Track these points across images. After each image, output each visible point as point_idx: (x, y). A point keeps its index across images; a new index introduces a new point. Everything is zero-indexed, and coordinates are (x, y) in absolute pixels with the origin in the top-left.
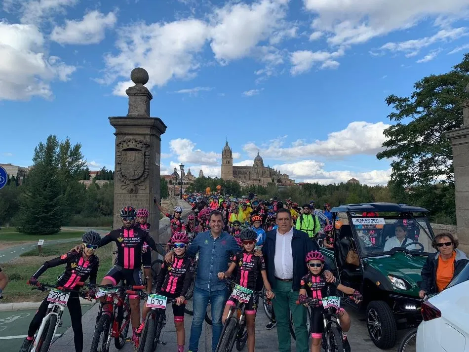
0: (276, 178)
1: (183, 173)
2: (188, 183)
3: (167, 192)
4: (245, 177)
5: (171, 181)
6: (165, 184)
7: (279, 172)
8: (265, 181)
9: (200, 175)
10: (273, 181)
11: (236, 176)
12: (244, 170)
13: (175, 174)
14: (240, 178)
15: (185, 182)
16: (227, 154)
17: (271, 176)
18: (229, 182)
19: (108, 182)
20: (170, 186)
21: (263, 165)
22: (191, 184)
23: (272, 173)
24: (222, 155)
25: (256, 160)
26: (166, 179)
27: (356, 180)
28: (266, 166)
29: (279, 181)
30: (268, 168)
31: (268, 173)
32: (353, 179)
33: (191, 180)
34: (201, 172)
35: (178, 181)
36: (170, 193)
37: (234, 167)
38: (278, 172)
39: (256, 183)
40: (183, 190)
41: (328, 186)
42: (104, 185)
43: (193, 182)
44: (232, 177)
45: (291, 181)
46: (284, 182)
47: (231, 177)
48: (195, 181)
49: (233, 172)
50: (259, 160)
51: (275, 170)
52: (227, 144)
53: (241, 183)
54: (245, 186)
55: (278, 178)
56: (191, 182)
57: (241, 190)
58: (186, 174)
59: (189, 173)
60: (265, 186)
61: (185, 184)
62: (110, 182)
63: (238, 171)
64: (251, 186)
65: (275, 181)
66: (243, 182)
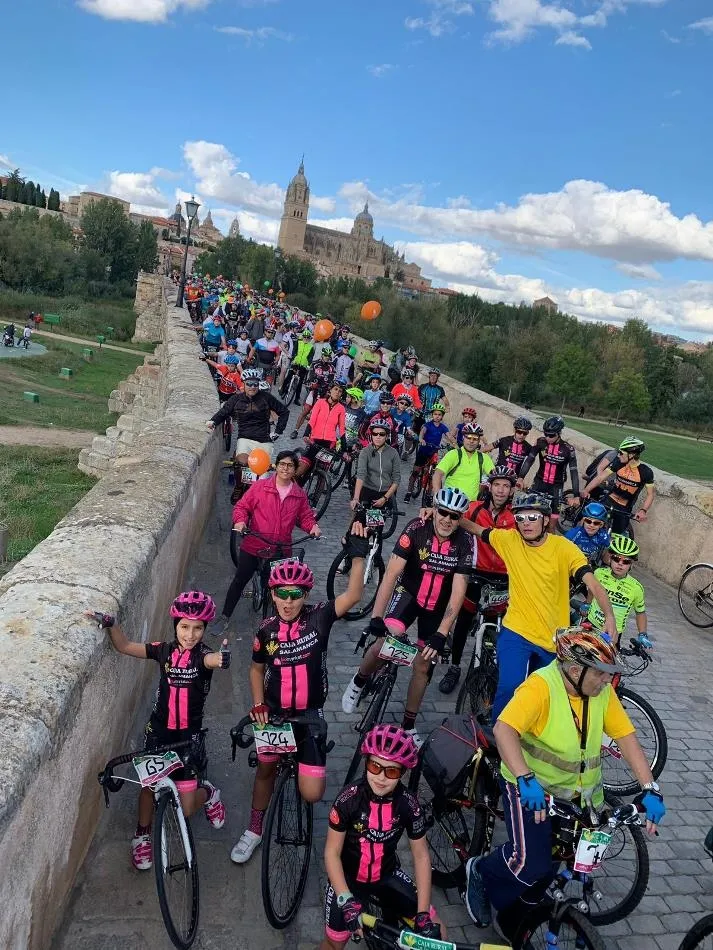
0: (394, 268)
1: (194, 220)
2: (202, 245)
3: (154, 255)
4: (329, 255)
5: (165, 233)
6: (152, 236)
7: (403, 257)
8: (372, 271)
9: (231, 231)
10: (387, 275)
11: (309, 247)
12: (330, 237)
13: (178, 217)
14: (318, 253)
15: (198, 241)
16: (299, 194)
17: (384, 263)
18: (293, 258)
19: (23, 207)
20: (162, 244)
21: (371, 234)
22: (211, 249)
23: (387, 256)
24: (287, 196)
25: (358, 221)
26: (155, 227)
27: (551, 302)
28: (377, 237)
29: (400, 276)
30: (382, 243)
31: (379, 254)
32: (547, 299)
33: (210, 239)
34: (236, 224)
35: (181, 236)
36: (161, 260)
37: (309, 228)
38: (400, 255)
39: (352, 274)
40: (191, 259)
41: (495, 306)
42: (11, 213)
43: (215, 245)
44: (301, 248)
45: (424, 281)
46: (408, 279)
47: (297, 249)
48: (219, 243)
49: (306, 237)
50: (365, 221)
51: (395, 251)
52: (301, 171)
53: (318, 267)
54: (325, 274)
55: (397, 271)
56: (211, 243)
57: (318, 282)
58: (201, 224)
59: (209, 221)
60: (370, 283)
61: (196, 245)
62: (27, 208)
63: (314, 238)
64: (341, 279)
65: (391, 276)
66: (323, 264)
